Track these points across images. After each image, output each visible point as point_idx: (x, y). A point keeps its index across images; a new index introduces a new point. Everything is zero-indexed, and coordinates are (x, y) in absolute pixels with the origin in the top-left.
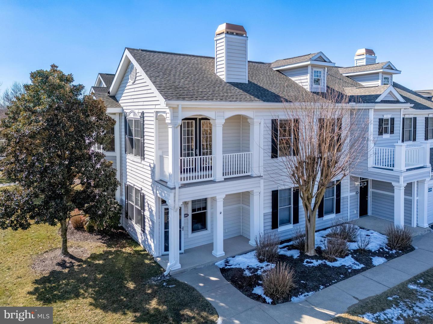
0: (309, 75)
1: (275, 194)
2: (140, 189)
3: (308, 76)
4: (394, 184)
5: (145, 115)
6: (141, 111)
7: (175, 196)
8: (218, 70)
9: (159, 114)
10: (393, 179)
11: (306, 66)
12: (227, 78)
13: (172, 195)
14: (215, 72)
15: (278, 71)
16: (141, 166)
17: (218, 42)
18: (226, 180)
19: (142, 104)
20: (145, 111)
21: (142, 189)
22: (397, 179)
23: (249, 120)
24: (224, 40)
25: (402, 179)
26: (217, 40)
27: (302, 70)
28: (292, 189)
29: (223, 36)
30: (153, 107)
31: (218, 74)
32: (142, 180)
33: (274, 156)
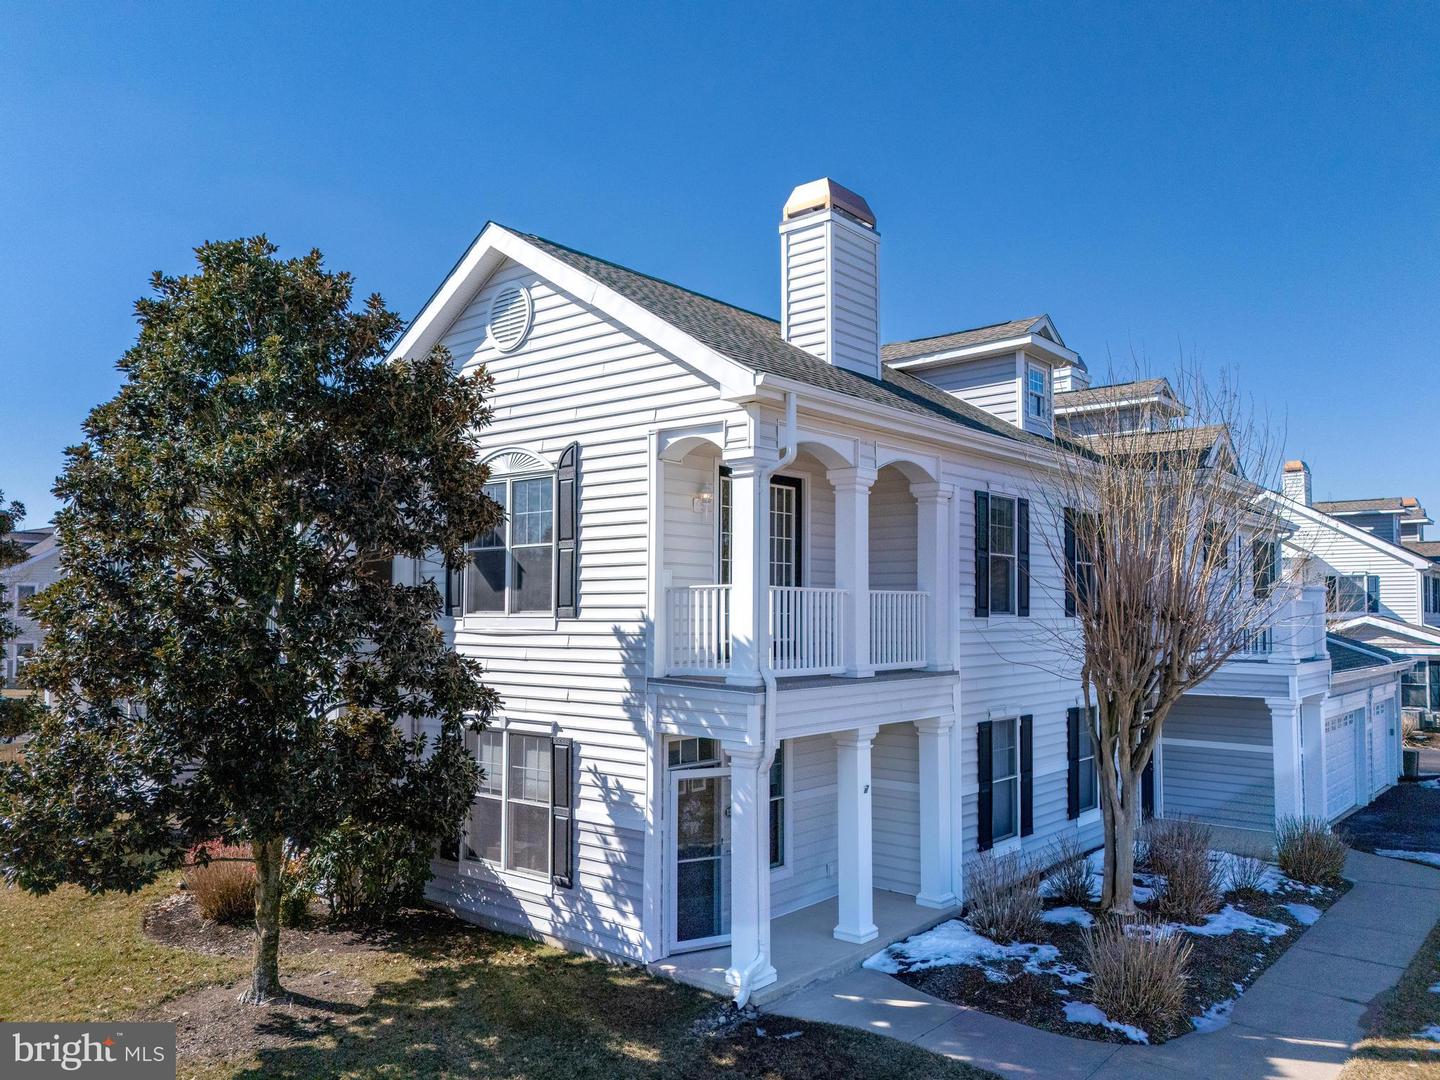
0: (1019, 381)
1: (985, 732)
2: (548, 730)
3: (1018, 384)
4: (1270, 701)
6: (565, 443)
7: (764, 718)
8: (794, 331)
9: (672, 441)
10: (1272, 688)
11: (1010, 354)
12: (836, 354)
13: (754, 712)
14: (784, 336)
15: (897, 370)
16: (562, 641)
17: (794, 238)
18: (881, 675)
19: (570, 415)
20: (582, 440)
21: (556, 727)
22: (1282, 686)
24: (826, 229)
25: (1294, 685)
26: (789, 233)
27: (996, 367)
28: (1019, 723)
29: (826, 215)
31: (795, 343)
32: (561, 694)
33: (981, 610)
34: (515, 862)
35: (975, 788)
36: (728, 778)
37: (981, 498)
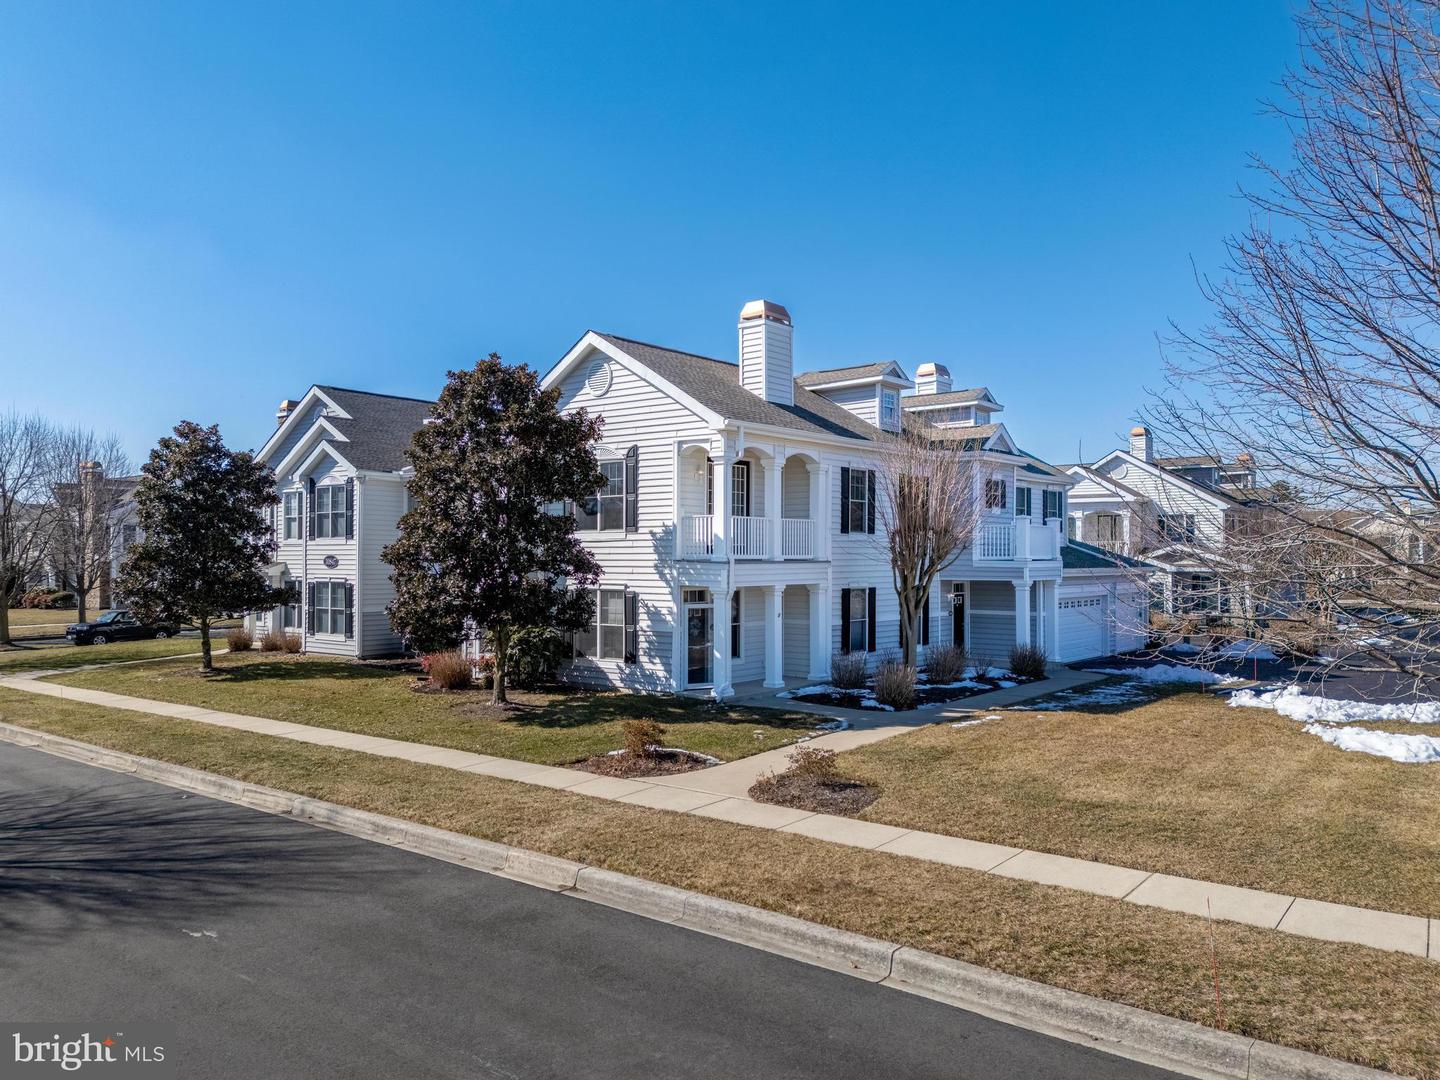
0: (877, 399)
1: (846, 594)
2: (622, 588)
3: (876, 402)
4: (1015, 582)
5: (640, 451)
6: (630, 445)
7: (728, 576)
8: (746, 381)
9: (685, 446)
10: (1014, 574)
11: (873, 385)
12: (768, 395)
13: (724, 573)
14: (741, 384)
15: (813, 391)
16: (629, 544)
17: (746, 331)
18: (786, 561)
19: (633, 431)
20: (639, 444)
21: (626, 587)
22: (1020, 573)
23: (808, 467)
24: (762, 329)
25: (1027, 573)
26: (743, 329)
27: (864, 392)
28: (867, 592)
29: (762, 321)
30: (674, 434)
31: (746, 387)
32: (630, 570)
33: (844, 529)
34: (604, 655)
35: (839, 622)
36: (712, 609)
37: (845, 471)
